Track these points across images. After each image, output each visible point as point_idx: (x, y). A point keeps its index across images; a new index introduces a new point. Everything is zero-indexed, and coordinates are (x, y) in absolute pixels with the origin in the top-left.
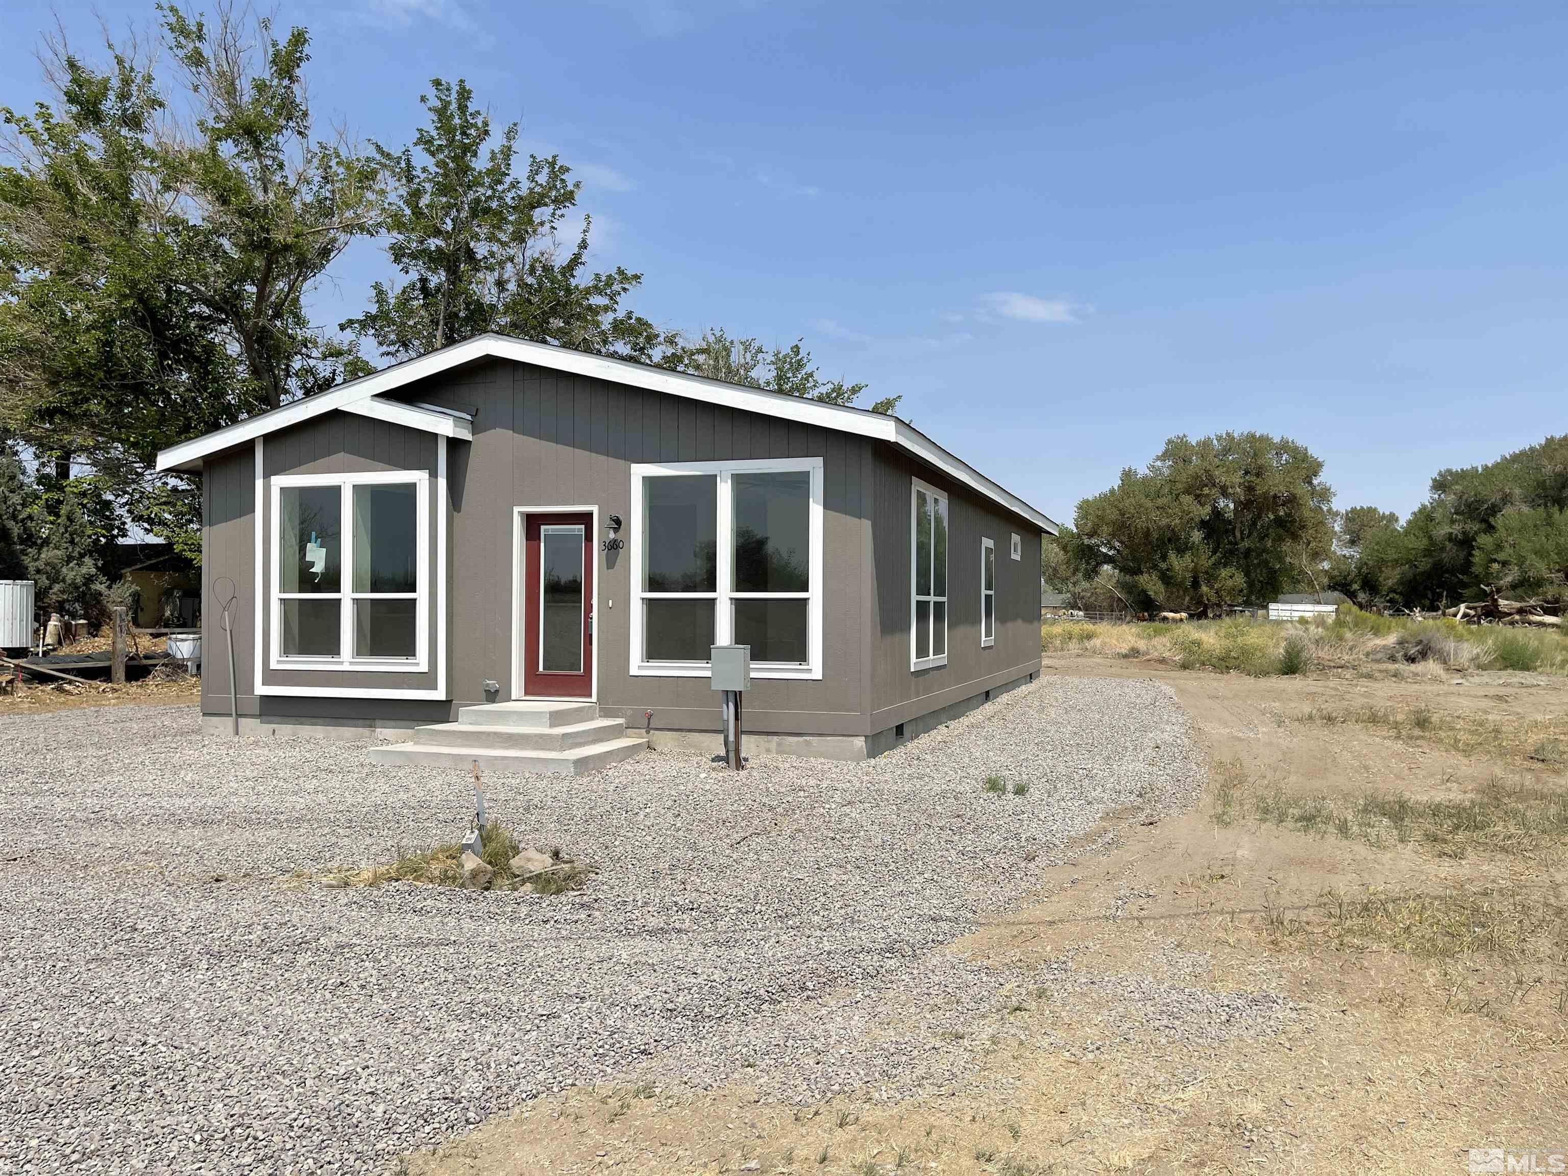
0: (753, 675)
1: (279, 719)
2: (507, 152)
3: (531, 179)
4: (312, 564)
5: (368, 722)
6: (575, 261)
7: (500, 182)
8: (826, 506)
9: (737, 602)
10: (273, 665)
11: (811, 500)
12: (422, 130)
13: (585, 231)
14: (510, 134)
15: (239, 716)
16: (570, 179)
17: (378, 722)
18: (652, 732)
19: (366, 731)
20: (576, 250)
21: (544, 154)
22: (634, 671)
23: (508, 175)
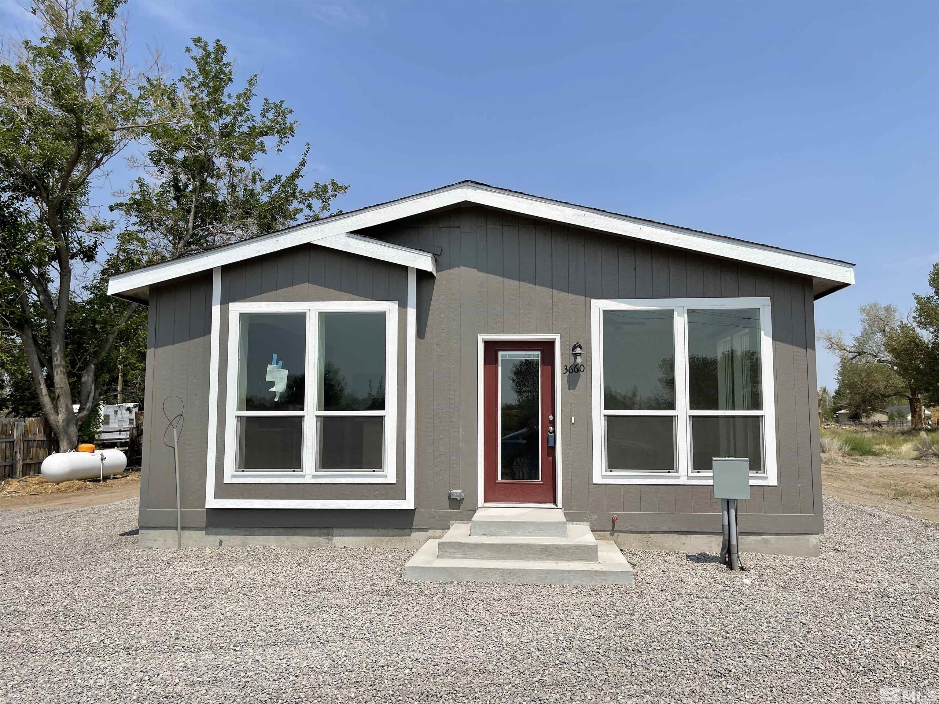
0: (752, 482)
1: (228, 530)
2: (247, 95)
3: (263, 115)
4: (273, 384)
5: (325, 531)
6: (297, 174)
7: (241, 114)
8: (775, 338)
9: (694, 418)
10: (227, 479)
11: (762, 333)
12: (189, 70)
13: (305, 154)
14: (252, 82)
15: (183, 528)
16: (290, 119)
17: (335, 531)
18: (616, 534)
19: (323, 540)
20: (297, 167)
21: (274, 99)
22: (597, 479)
23: (248, 110)
